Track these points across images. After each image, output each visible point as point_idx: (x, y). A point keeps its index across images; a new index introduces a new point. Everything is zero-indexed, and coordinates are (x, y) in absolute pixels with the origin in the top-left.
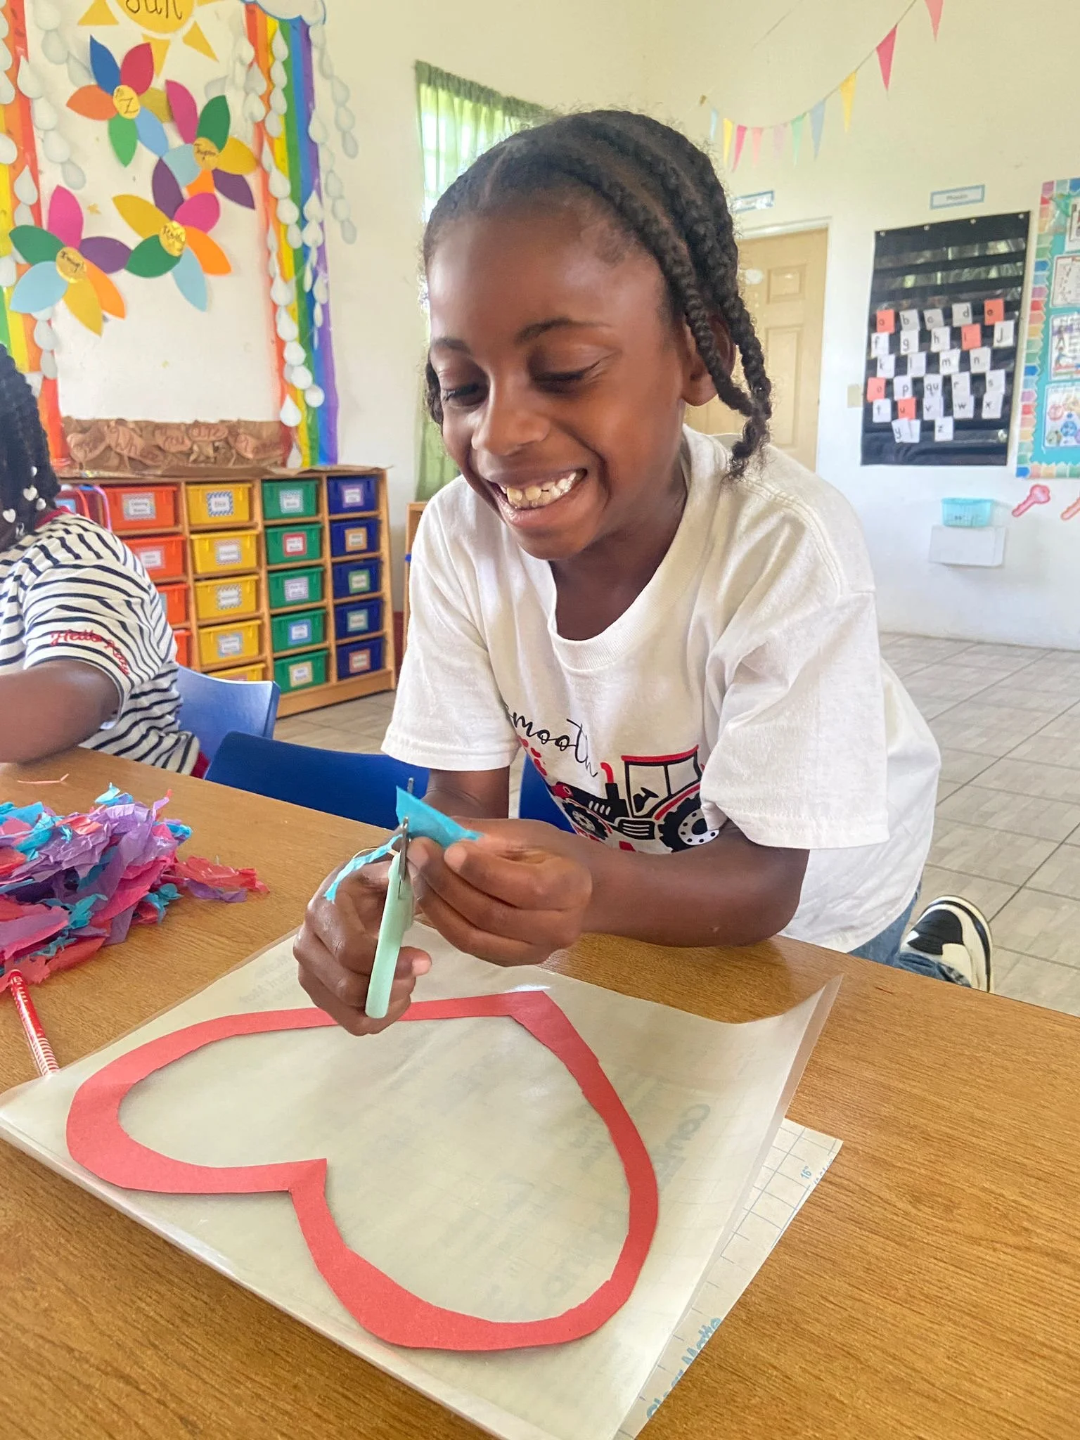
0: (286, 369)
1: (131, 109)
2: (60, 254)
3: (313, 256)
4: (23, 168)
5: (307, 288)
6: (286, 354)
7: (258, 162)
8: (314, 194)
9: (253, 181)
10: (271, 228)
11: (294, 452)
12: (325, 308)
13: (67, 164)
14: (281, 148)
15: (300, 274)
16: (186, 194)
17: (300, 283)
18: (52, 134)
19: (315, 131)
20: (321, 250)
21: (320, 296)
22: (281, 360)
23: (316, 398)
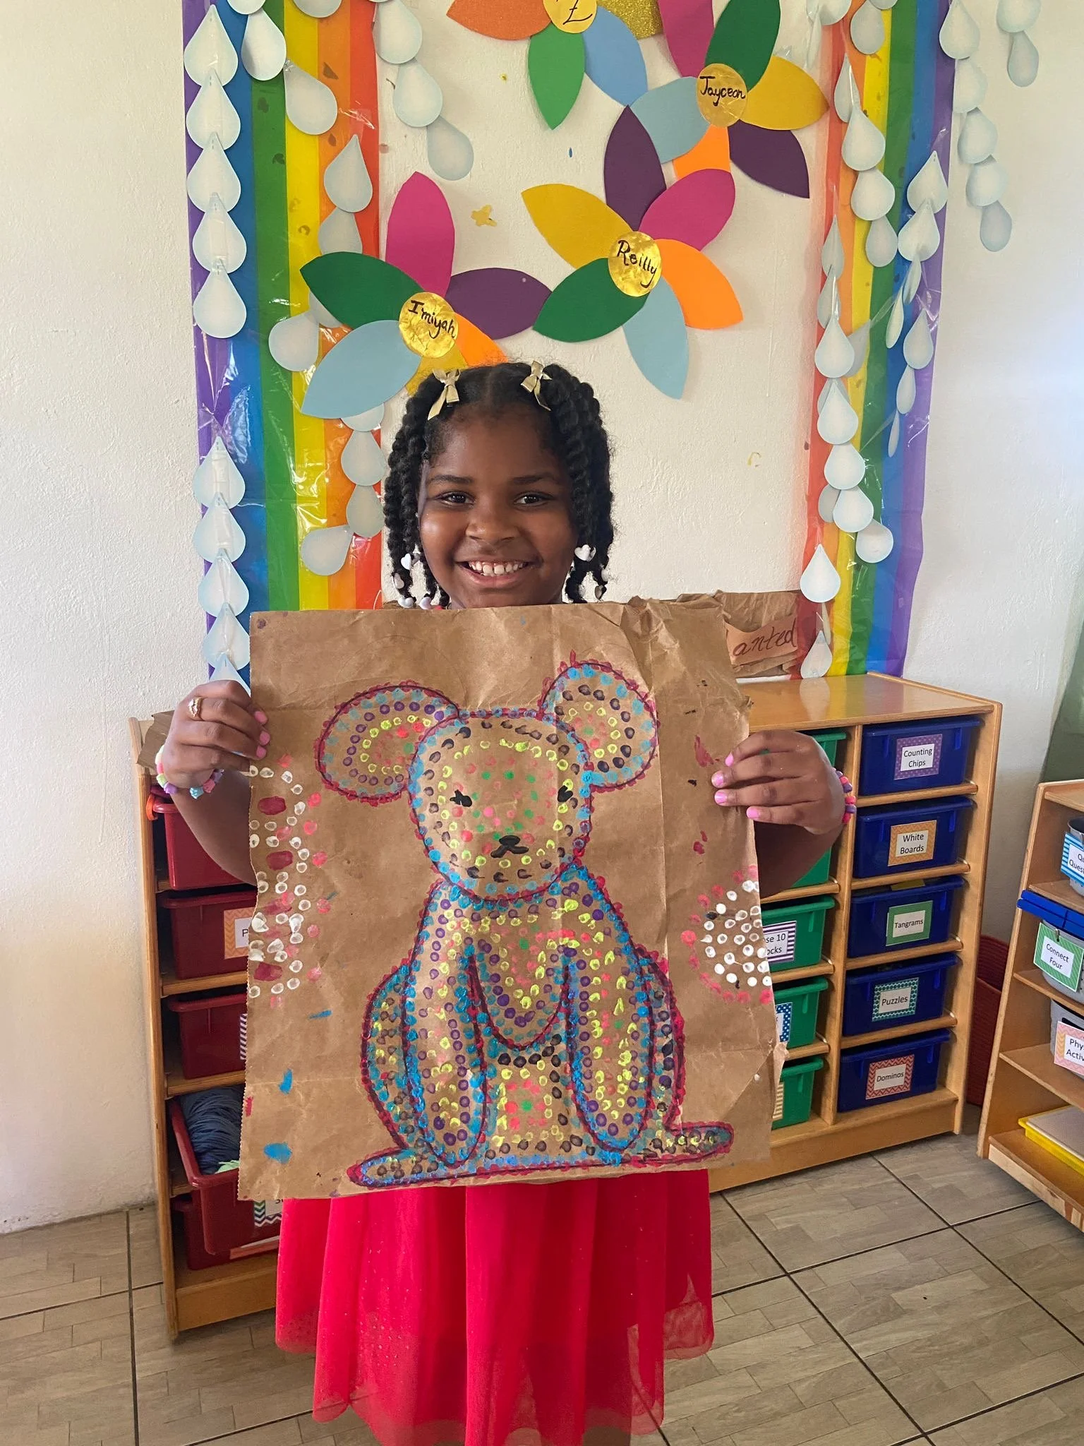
0: (825, 498)
1: (577, 14)
2: (409, 305)
3: (914, 277)
4: (348, 139)
5: (892, 341)
6: (829, 471)
7: (828, 105)
8: (934, 158)
9: (812, 143)
10: (835, 228)
11: (819, 648)
12: (923, 377)
13: (437, 124)
14: (878, 73)
15: (881, 314)
16: (671, 175)
17: (878, 332)
18: (413, 72)
19: (953, 38)
20: (932, 266)
21: (915, 354)
22: (817, 483)
23: (878, 547)
